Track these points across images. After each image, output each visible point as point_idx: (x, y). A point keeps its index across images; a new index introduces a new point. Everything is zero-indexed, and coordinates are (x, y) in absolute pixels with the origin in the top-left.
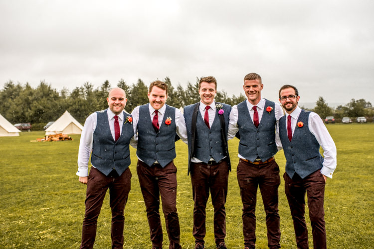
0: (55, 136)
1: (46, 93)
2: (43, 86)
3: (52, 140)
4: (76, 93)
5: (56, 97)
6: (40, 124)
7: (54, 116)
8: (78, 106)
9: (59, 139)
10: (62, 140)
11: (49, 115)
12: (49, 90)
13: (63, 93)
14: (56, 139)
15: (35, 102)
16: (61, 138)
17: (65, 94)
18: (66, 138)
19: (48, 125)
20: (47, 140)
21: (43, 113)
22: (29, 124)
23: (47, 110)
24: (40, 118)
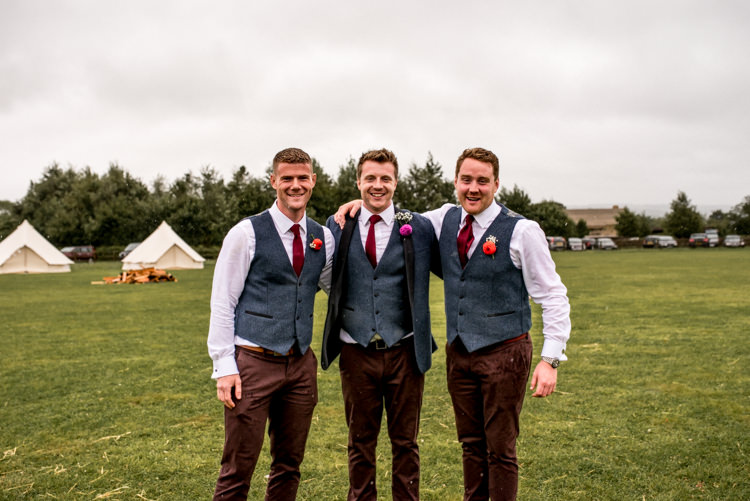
0: (141, 272)
1: (122, 186)
2: (115, 173)
3: (134, 282)
4: (181, 187)
5: (142, 193)
6: (113, 247)
7: (140, 232)
8: (190, 210)
9: (147, 280)
10: (155, 282)
11: (130, 229)
12: (128, 182)
13: (158, 185)
14: (143, 278)
15: (104, 202)
16: (151, 278)
17: (161, 189)
18: (162, 278)
19: (127, 249)
20: (124, 280)
21: (117, 225)
22: (91, 248)
23: (125, 220)
24: (113, 237)
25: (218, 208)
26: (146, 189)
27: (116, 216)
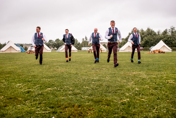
0: (157, 51)
1: (150, 33)
2: (149, 29)
3: (155, 53)
4: (165, 32)
5: (155, 34)
6: (147, 48)
7: (155, 43)
8: (167, 38)
10: (160, 53)
11: (152, 43)
12: (152, 31)
13: (158, 32)
15: (145, 37)
17: (159, 33)
18: (162, 52)
19: (151, 48)
20: (152, 52)
21: (148, 42)
22: (142, 48)
23: (150, 41)
24: (147, 45)
25: (175, 37)
26: (156, 33)
27: (148, 40)
